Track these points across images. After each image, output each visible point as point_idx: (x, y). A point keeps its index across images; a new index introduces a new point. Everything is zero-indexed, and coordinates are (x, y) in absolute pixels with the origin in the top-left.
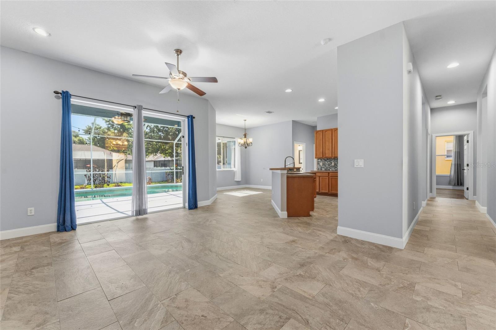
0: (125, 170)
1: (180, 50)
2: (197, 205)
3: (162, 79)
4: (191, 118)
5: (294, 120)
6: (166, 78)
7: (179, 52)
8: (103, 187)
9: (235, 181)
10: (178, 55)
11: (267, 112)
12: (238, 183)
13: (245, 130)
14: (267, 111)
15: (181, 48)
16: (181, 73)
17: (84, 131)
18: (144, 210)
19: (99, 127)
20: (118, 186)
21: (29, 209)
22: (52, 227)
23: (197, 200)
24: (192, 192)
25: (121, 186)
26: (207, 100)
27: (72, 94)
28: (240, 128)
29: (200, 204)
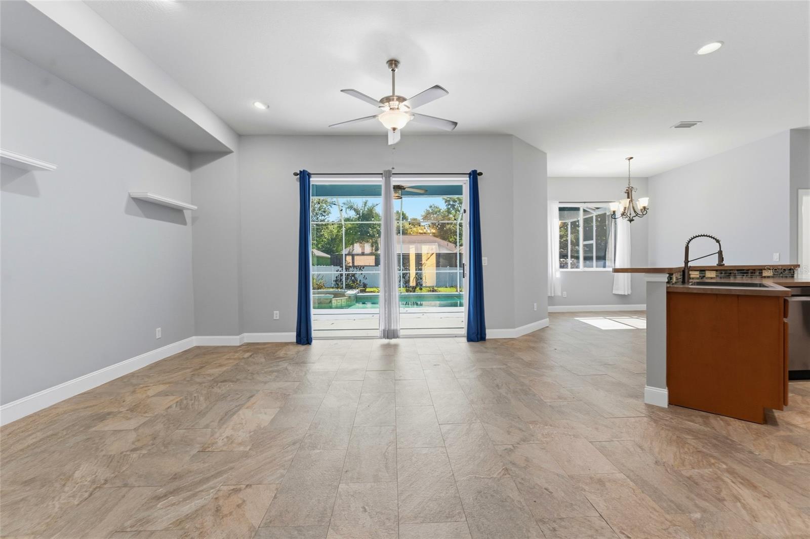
0: (435, 268)
1: (395, 61)
2: (485, 334)
3: (371, 120)
4: (474, 176)
5: (792, 128)
6: (374, 116)
7: (393, 63)
8: (414, 291)
9: (614, 294)
10: (393, 70)
11: (676, 127)
12: (623, 298)
13: (629, 180)
14: (678, 123)
15: (393, 56)
16: (395, 100)
17: (422, 217)
18: (394, 330)
19: (438, 209)
20: (433, 291)
21: (275, 312)
22: (292, 336)
23: (484, 326)
24: (473, 309)
25: (437, 292)
26: (512, 135)
27: (312, 173)
28: (613, 178)
29: (490, 333)
